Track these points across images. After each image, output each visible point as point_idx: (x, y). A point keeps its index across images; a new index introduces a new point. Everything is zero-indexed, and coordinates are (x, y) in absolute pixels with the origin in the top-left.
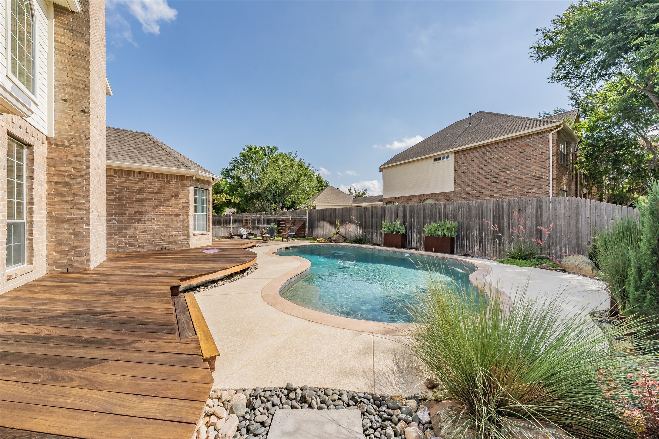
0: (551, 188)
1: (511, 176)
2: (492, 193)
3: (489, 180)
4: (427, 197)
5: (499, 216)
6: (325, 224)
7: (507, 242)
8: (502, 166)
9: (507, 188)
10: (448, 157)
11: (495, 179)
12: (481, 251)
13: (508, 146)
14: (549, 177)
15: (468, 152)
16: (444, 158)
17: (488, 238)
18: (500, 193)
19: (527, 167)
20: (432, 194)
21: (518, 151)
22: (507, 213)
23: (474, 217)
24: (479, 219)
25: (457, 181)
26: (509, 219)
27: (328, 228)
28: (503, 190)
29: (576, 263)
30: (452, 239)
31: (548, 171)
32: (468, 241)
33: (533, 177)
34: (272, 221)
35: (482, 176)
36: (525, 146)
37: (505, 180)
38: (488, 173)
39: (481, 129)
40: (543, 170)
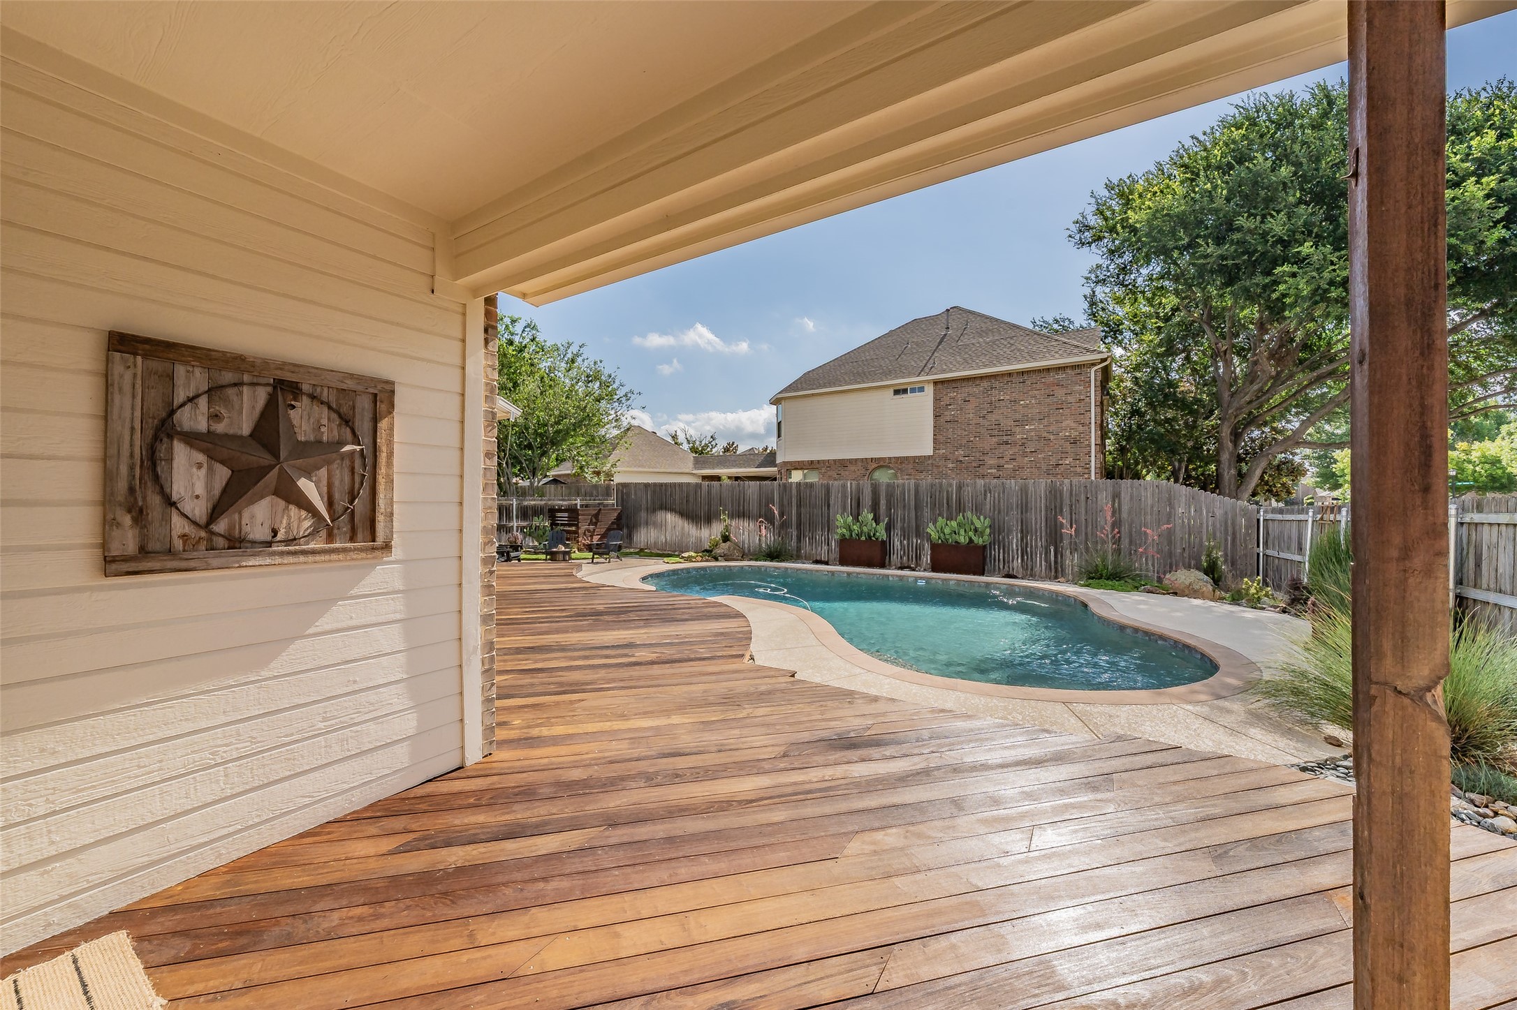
0: (1093, 459)
1: (1033, 434)
2: (1002, 462)
3: (995, 440)
4: (882, 463)
5: (1055, 507)
6: (670, 518)
7: (1068, 552)
8: (1018, 416)
9: (1025, 455)
10: (921, 389)
11: (1005, 438)
12: (1024, 566)
13: (1028, 382)
14: (1089, 440)
15: (958, 384)
16: (913, 390)
17: (1036, 547)
18: (1014, 464)
19: (1057, 422)
20: (890, 458)
21: (1043, 392)
22: (1068, 502)
23: (1012, 508)
24: (1022, 513)
25: (938, 437)
26: (1071, 514)
27: (679, 529)
28: (1019, 459)
29: (1187, 583)
30: (985, 547)
31: (1088, 430)
32: (1001, 551)
33: (1066, 439)
34: (537, 511)
35: (983, 431)
36: (1054, 384)
37: (1023, 441)
38: (993, 427)
39: (973, 344)
40: (1081, 428)
